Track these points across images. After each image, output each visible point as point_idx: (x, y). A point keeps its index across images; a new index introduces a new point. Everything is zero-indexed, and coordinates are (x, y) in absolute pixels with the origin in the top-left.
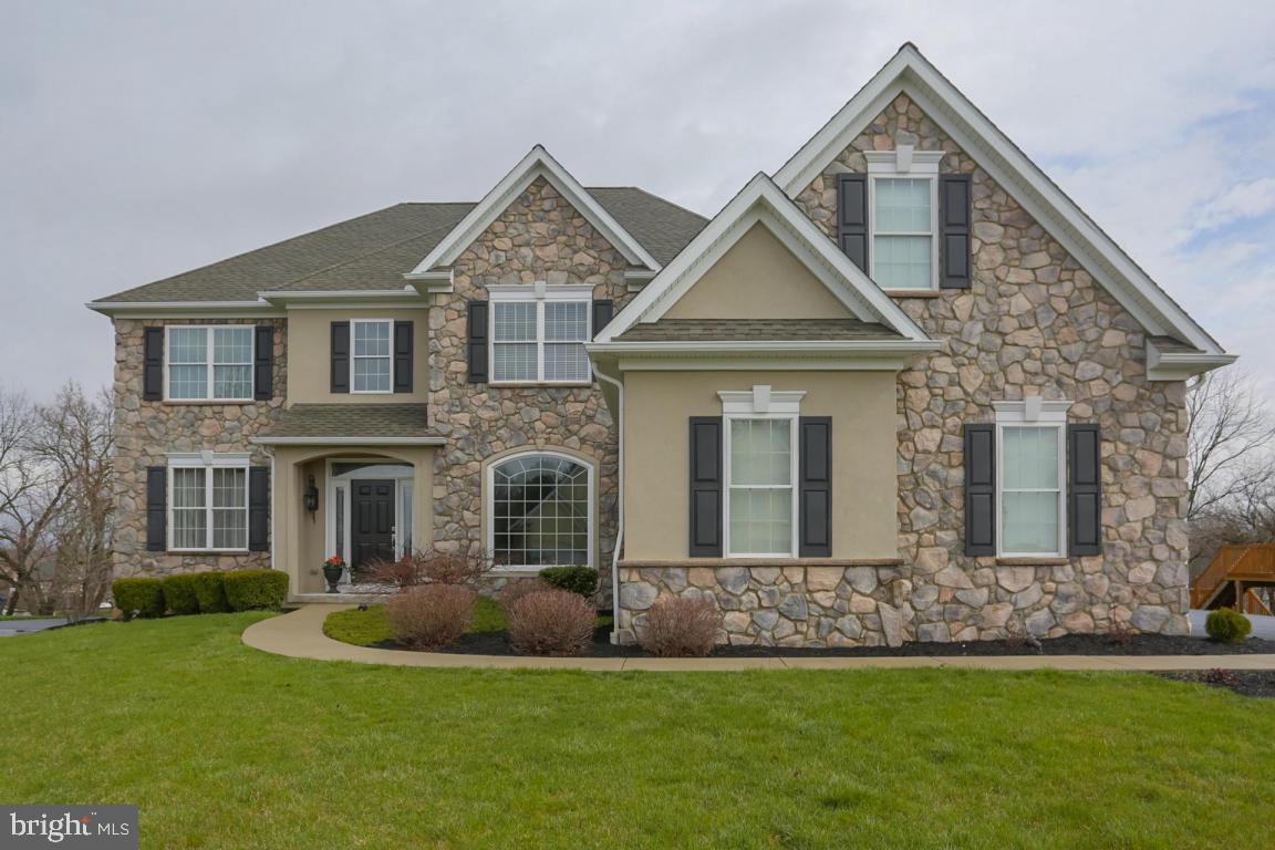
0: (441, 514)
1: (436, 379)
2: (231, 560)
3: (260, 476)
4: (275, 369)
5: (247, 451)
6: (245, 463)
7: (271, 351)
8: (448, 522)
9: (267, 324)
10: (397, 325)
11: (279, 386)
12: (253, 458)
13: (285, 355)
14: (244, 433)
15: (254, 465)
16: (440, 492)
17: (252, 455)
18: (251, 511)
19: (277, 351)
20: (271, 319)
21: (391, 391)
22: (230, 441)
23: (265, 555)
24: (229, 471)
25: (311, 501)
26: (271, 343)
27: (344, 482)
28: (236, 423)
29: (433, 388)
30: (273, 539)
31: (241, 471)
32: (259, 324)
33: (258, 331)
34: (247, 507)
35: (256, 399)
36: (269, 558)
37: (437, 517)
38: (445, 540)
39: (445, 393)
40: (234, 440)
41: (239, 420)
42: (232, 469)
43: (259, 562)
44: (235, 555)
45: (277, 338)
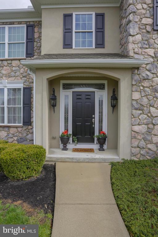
0: (136, 109)
1: (134, 28)
2: (15, 129)
3: (28, 91)
4: (35, 43)
5: (22, 80)
6: (21, 86)
7: (33, 35)
8: (141, 114)
9: (32, 23)
10: (97, 15)
11: (37, 51)
12: (25, 83)
13: (40, 37)
14: (21, 72)
15: (25, 86)
16: (136, 96)
17: (24, 82)
18: (24, 107)
19: (36, 36)
20: (33, 21)
21: (94, 47)
22: (15, 76)
23: (30, 127)
24: (14, 90)
25: (53, 102)
26: (33, 32)
27: (69, 93)
28: (17, 68)
29: (132, 34)
30: (34, 120)
31: (19, 89)
32: (28, 24)
33: (27, 27)
34: (22, 106)
35: (27, 57)
36: (32, 129)
37: (134, 111)
38: (139, 125)
39: (139, 37)
40: (16, 76)
41: (18, 66)
42: (16, 89)
43: (27, 130)
44: (17, 127)
45: (36, 30)
